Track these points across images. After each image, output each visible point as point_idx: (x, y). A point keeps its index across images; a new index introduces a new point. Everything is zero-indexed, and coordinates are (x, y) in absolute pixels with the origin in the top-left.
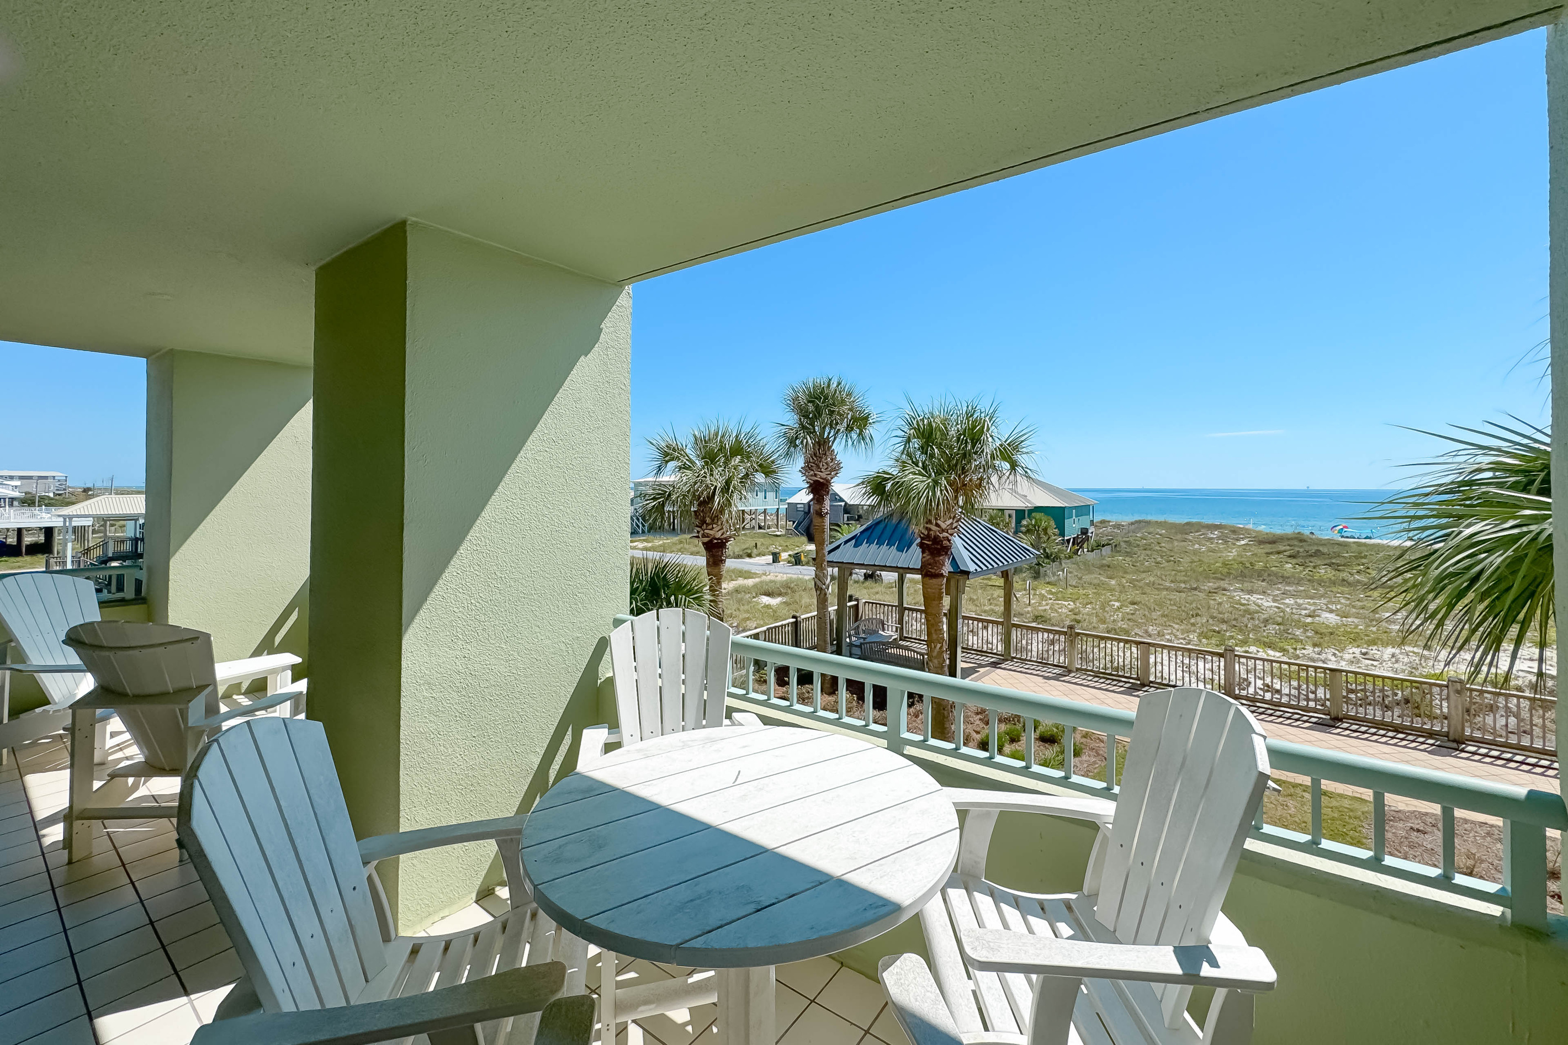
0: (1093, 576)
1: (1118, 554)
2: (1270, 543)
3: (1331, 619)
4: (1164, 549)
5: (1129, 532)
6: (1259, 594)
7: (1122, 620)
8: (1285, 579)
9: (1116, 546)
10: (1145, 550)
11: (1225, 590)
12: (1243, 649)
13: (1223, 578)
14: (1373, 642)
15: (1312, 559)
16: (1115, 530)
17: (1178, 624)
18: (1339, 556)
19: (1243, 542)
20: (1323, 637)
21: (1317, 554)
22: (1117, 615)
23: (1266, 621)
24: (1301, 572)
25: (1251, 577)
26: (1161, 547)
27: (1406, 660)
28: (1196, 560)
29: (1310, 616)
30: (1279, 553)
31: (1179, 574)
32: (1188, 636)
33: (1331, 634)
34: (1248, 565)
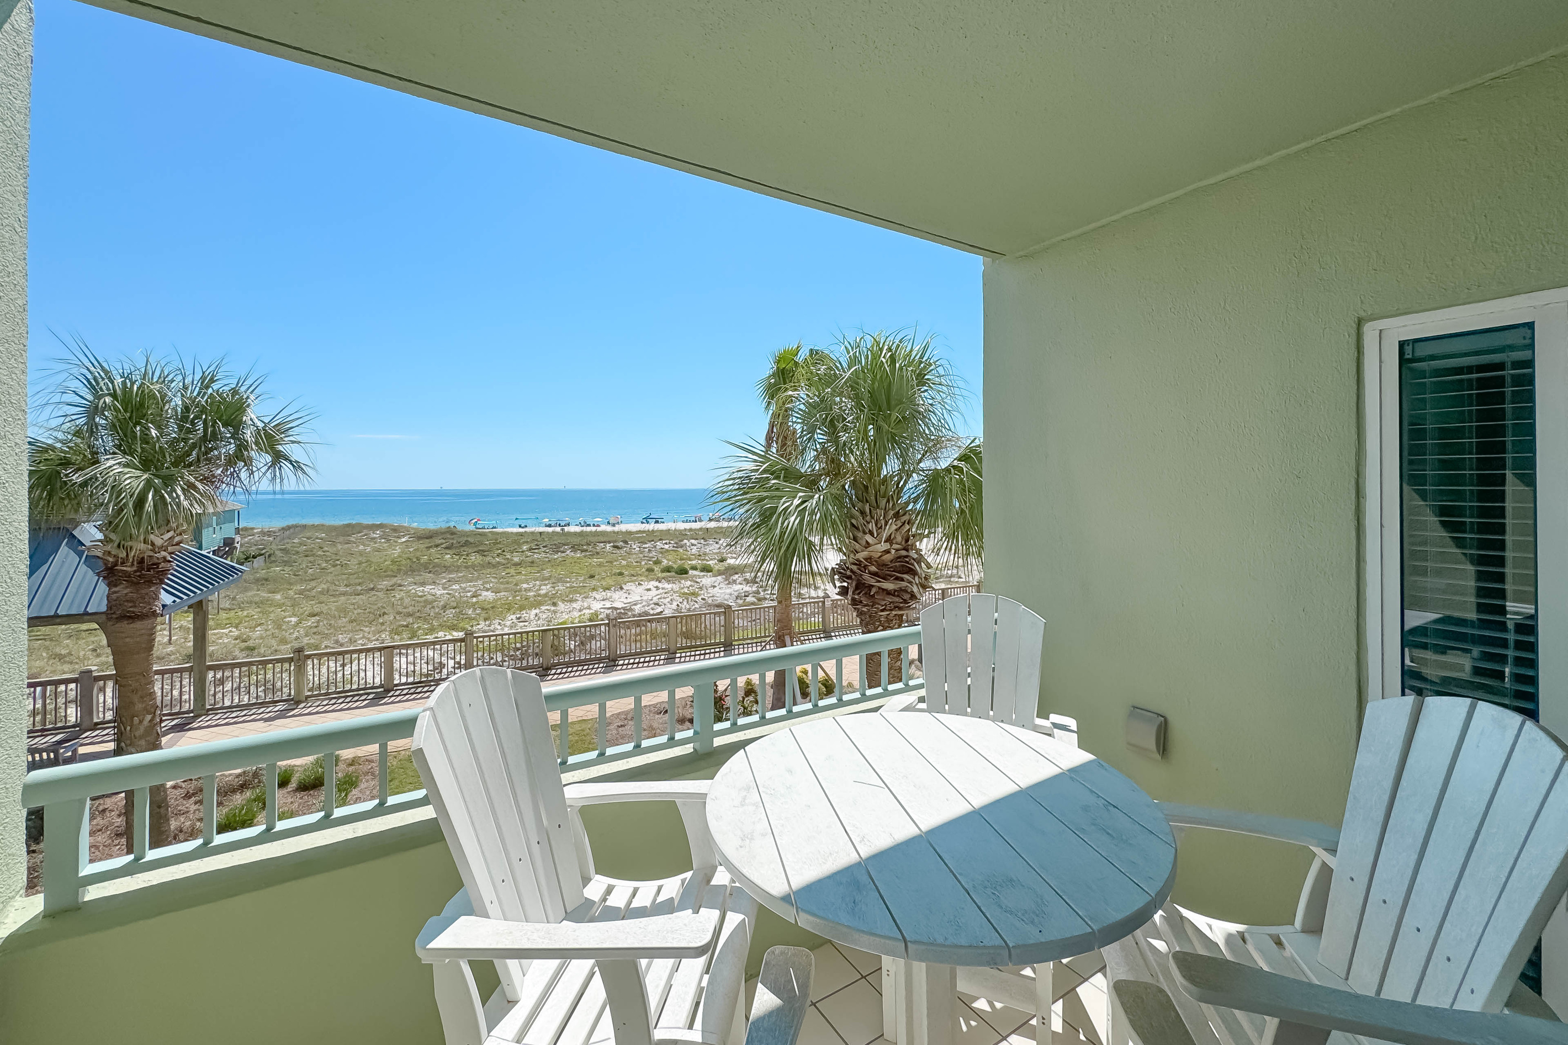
0: (250, 594)
1: (273, 565)
2: (427, 538)
3: (489, 595)
4: (328, 553)
5: (283, 539)
6: (430, 584)
7: (306, 636)
8: (447, 569)
9: (270, 556)
10: (306, 556)
11: (400, 586)
12: (433, 636)
13: (395, 574)
14: (522, 608)
15: (465, 548)
16: (265, 538)
17: (367, 626)
18: (482, 544)
19: (403, 540)
20: (489, 611)
21: (467, 544)
22: (298, 631)
23: (444, 607)
24: (458, 560)
25: (419, 571)
26: (324, 552)
27: (544, 616)
28: (364, 561)
29: (474, 597)
30: (437, 546)
31: (351, 577)
32: (380, 636)
33: (493, 607)
34: (415, 560)
